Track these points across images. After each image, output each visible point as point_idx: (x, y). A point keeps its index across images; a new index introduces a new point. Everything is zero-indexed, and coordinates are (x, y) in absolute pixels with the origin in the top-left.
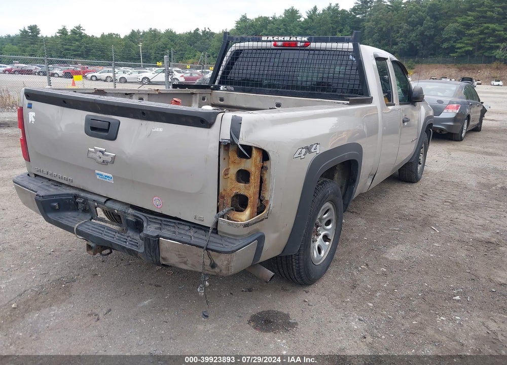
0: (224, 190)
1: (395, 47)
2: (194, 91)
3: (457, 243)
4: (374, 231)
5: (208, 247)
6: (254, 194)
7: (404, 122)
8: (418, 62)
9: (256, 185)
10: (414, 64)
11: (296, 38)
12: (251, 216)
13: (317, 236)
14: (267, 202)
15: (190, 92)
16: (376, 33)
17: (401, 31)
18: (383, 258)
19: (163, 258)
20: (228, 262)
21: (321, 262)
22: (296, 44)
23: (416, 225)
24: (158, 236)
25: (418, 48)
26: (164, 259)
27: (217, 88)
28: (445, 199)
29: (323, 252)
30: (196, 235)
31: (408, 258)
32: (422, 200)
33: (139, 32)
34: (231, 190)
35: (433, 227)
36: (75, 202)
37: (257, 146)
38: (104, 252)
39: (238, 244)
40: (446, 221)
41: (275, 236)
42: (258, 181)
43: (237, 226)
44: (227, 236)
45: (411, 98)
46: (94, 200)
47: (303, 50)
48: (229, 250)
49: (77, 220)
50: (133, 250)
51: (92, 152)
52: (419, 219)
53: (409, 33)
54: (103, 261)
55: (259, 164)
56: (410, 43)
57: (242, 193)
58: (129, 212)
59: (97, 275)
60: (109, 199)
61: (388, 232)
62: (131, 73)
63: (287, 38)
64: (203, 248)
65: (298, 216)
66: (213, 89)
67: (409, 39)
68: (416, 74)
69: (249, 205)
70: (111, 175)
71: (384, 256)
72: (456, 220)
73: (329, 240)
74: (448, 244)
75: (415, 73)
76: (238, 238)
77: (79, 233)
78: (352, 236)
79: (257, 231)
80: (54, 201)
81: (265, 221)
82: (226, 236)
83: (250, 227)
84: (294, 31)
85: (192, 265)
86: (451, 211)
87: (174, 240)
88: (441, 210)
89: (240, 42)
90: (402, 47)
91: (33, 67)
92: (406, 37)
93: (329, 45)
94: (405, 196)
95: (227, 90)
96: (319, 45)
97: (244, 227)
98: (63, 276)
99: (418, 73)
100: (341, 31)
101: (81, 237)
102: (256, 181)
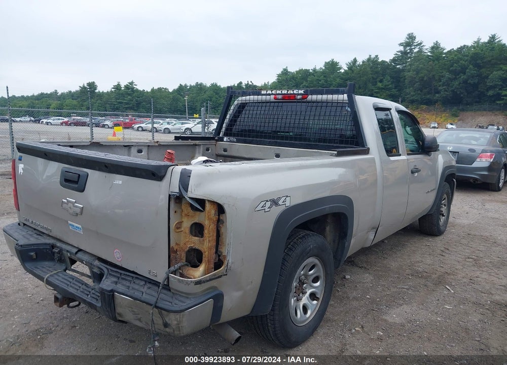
0: (177, 244)
1: (437, 95)
2: (197, 142)
3: (471, 305)
4: (380, 289)
5: (157, 305)
6: (210, 249)
7: (413, 172)
8: (463, 110)
9: (211, 239)
10: (458, 111)
11: (293, 91)
12: (206, 272)
13: (303, 294)
14: (225, 257)
15: (192, 144)
16: (417, 82)
17: (444, 80)
18: (382, 319)
19: (118, 314)
20: (177, 322)
21: (307, 322)
22: (295, 97)
23: (429, 284)
24: (112, 291)
25: (462, 96)
26: (120, 315)
27: (221, 139)
28: (468, 254)
29: (309, 312)
30: (148, 291)
31: (411, 321)
32: (442, 255)
33: (186, 86)
34: (185, 244)
35: (447, 286)
36: (52, 252)
37: (210, 199)
38: (71, 304)
39: (189, 302)
40: (465, 280)
41: (237, 294)
42: (213, 235)
43: (187, 283)
44: (180, 294)
45: (425, 147)
46: (67, 251)
47: (300, 102)
48: (178, 309)
49: (50, 270)
50: (92, 304)
51: (65, 203)
52: (434, 276)
53: (452, 81)
54: (87, 312)
55: (215, 218)
56: (453, 91)
57: (197, 247)
58: (95, 264)
59: (75, 327)
60: (80, 250)
61: (395, 290)
62: (175, 124)
63: (285, 92)
64: (151, 305)
65: (265, 273)
66: (217, 141)
67: (452, 87)
68: (461, 121)
69: (203, 261)
70: (80, 226)
71: (384, 317)
72: (475, 279)
73: (317, 299)
74: (461, 307)
75: (459, 120)
76: (190, 296)
77: (48, 283)
78: (354, 294)
79: (215, 288)
80: (32, 250)
81: (223, 278)
82: (176, 294)
83: (203, 284)
84: (334, 83)
85: (146, 323)
86: (473, 268)
87: (126, 296)
88: (461, 267)
89: (242, 96)
90: (445, 95)
91: (87, 120)
92: (448, 85)
93: (325, 97)
94: (423, 250)
95: (230, 142)
96: (314, 97)
97: (195, 285)
98: (42, 327)
99: (463, 120)
100: (381, 81)
101: (52, 288)
102: (211, 234)
